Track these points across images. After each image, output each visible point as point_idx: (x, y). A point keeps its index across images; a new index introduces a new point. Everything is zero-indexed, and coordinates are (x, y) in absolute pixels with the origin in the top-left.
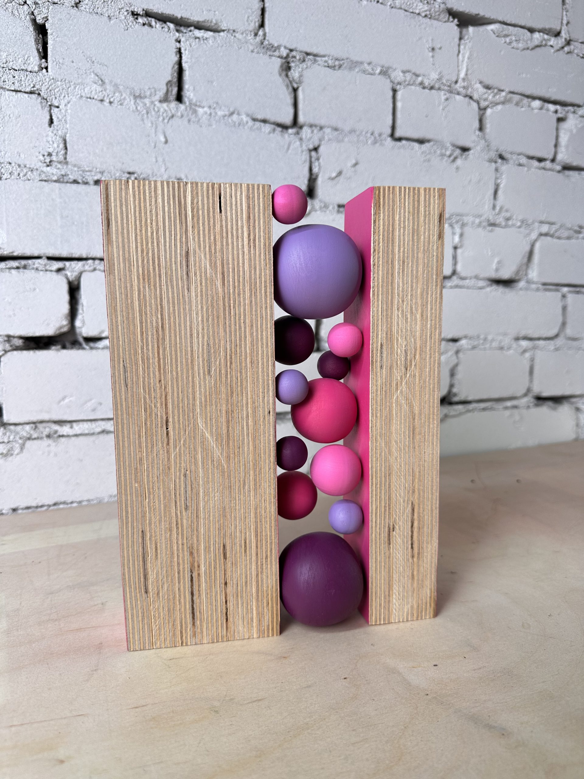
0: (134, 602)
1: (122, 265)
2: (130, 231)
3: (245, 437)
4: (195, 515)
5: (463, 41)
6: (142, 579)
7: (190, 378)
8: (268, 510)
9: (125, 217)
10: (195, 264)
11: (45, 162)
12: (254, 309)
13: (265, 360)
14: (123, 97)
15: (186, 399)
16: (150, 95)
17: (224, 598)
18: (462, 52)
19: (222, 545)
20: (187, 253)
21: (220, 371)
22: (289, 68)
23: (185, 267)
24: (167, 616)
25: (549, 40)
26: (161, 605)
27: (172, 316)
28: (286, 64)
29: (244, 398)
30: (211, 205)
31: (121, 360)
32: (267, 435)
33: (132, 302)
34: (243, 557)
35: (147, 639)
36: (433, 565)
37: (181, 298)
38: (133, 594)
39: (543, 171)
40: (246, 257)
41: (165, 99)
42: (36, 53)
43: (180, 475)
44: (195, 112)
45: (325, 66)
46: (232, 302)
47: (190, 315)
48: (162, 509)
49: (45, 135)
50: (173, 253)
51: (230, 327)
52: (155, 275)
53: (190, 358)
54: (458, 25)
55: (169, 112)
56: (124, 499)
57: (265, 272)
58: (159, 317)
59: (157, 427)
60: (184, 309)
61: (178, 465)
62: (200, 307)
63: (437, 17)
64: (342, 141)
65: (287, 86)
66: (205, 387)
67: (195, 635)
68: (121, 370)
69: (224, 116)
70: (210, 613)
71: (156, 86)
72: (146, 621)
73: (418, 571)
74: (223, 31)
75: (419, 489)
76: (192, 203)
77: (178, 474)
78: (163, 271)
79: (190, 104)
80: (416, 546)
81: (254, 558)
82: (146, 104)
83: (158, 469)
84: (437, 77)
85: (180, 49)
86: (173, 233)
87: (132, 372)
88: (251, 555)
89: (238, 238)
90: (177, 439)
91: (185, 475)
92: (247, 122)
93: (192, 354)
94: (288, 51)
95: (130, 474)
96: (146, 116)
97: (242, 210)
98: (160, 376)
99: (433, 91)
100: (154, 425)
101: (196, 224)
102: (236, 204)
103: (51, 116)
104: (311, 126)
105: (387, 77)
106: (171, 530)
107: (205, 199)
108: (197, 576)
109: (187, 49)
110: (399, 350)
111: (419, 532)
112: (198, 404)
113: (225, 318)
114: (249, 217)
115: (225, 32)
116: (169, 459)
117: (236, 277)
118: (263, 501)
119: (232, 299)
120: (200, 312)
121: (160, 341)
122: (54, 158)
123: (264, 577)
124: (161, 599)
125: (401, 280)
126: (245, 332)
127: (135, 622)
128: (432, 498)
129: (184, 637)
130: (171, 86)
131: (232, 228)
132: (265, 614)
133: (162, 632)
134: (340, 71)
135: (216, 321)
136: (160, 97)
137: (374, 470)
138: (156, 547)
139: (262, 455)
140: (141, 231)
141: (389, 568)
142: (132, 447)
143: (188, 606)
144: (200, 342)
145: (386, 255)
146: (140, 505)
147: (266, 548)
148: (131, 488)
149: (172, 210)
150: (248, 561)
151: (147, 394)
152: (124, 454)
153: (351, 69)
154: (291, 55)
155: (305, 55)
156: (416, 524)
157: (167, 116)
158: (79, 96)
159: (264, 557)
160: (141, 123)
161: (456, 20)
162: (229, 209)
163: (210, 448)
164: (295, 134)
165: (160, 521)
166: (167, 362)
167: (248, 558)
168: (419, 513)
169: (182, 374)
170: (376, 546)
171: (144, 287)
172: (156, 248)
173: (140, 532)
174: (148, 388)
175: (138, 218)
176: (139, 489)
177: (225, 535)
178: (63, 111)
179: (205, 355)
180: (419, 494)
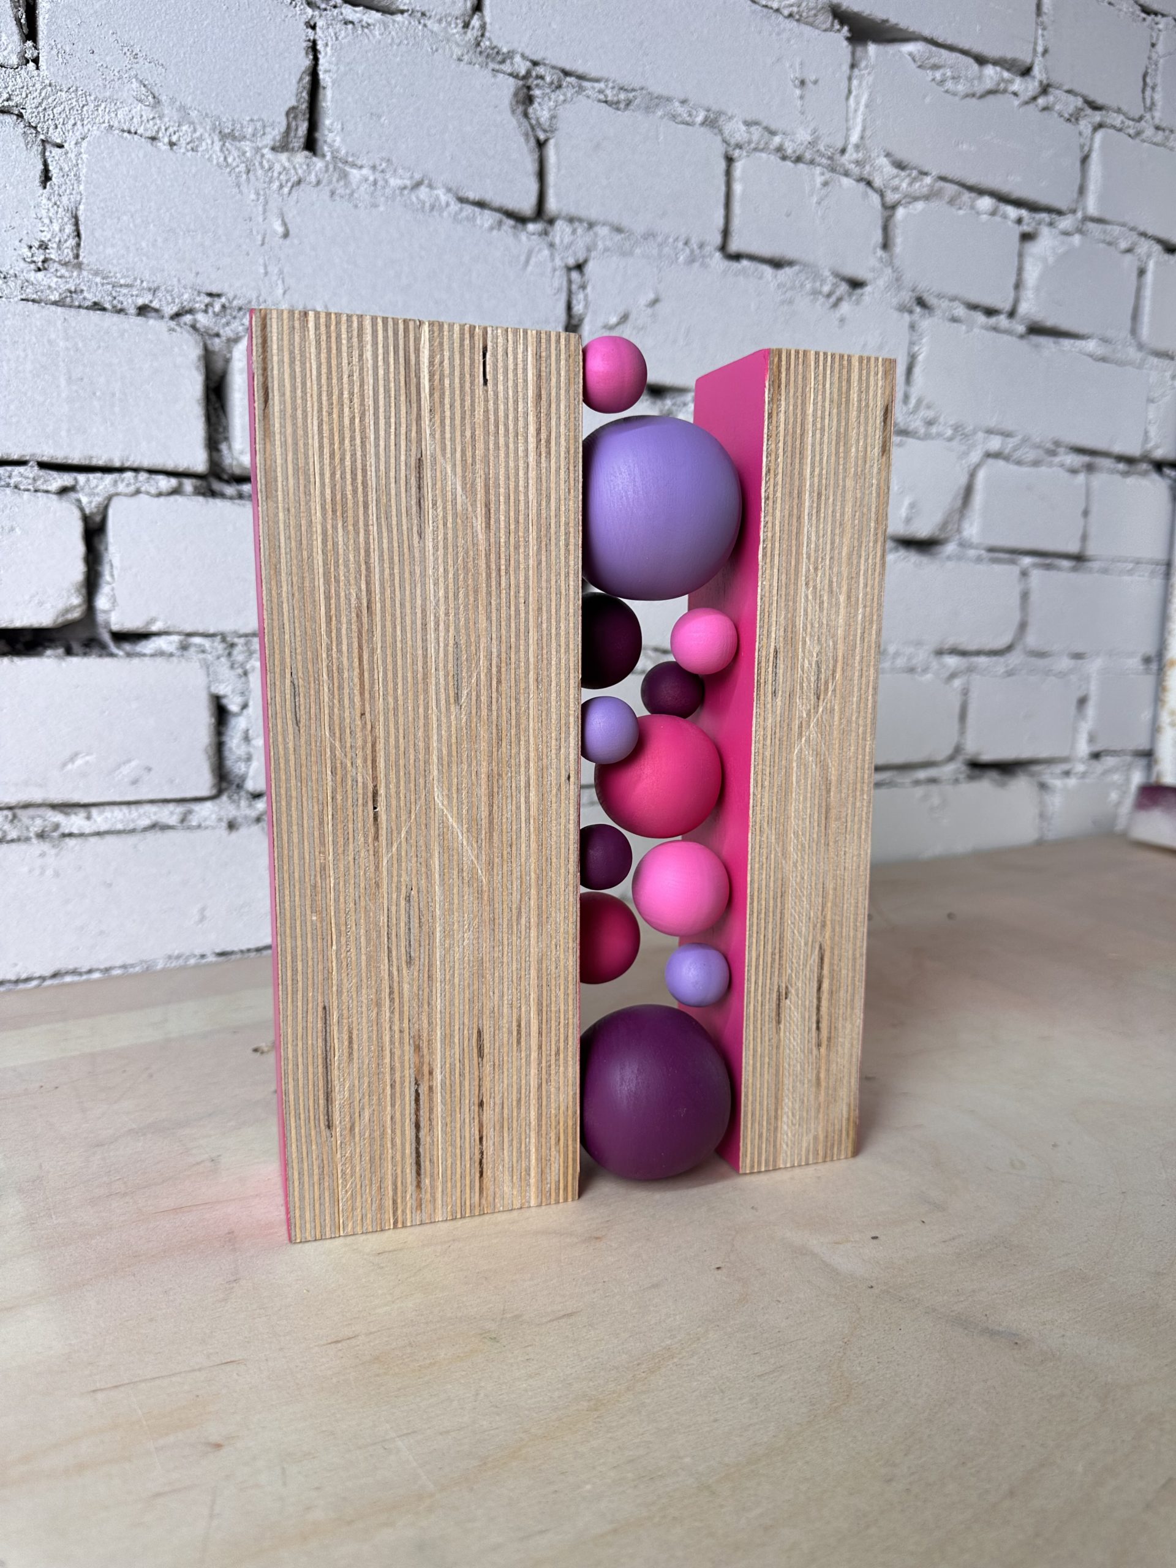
0: (304, 1147)
1: (291, 481)
2: (310, 414)
3: (523, 825)
4: (426, 976)
5: (856, 72)
6: (322, 1102)
7: (421, 710)
8: (562, 963)
9: (299, 385)
10: (434, 485)
11: (34, 262)
12: (544, 578)
13: (563, 676)
14: (197, 134)
15: (412, 751)
16: (254, 135)
17: (477, 1132)
18: (854, 93)
19: (475, 1031)
20: (420, 461)
21: (478, 696)
22: (529, 100)
23: (414, 490)
24: (367, 1172)
25: (1011, 82)
26: (358, 1150)
27: (387, 585)
28: (525, 90)
29: (523, 751)
30: (467, 368)
31: (288, 671)
32: (563, 821)
33: (310, 556)
34: (515, 1053)
35: (327, 1218)
36: (854, 1060)
37: (406, 550)
38: (303, 1131)
39: (994, 334)
40: (532, 474)
41: (282, 146)
42: (13, 27)
43: (398, 897)
44: (344, 176)
45: (600, 101)
46: (503, 562)
47: (424, 585)
48: (364, 964)
49: (32, 204)
50: (393, 461)
51: (498, 610)
52: (356, 503)
53: (420, 669)
54: (848, 39)
55: (292, 171)
56: (289, 945)
57: (567, 505)
58: (363, 587)
59: (355, 804)
60: (412, 573)
61: (395, 879)
62: (441, 570)
63: (811, 19)
64: (631, 253)
65: (526, 135)
66: (449, 727)
67: (419, 1206)
68: (288, 691)
69: (405, 188)
70: (449, 1162)
71: (264, 116)
72: (326, 1184)
73: (828, 1070)
74: (402, 12)
75: (833, 921)
76: (431, 363)
77: (394, 896)
78: (372, 496)
79: (334, 158)
80: (824, 1025)
81: (534, 1055)
82: (244, 153)
83: (357, 885)
84: (809, 139)
85: (314, 43)
86: (393, 420)
87: (307, 696)
88: (529, 1048)
89: (517, 435)
90: (394, 827)
91: (408, 899)
92: (448, 204)
93: (425, 663)
94: (528, 64)
95: (302, 896)
96: (244, 176)
97: (526, 381)
98: (363, 705)
99: (801, 166)
100: (350, 800)
101: (437, 405)
102: (516, 369)
103: (46, 164)
104: (571, 220)
105: (716, 131)
106: (379, 1005)
107: (457, 356)
108: (426, 1092)
109: (330, 44)
110: (806, 661)
111: (830, 1000)
112: (436, 760)
113: (489, 593)
114: (539, 396)
115: (406, 15)
116: (377, 868)
117: (512, 514)
118: (553, 947)
119: (502, 556)
120: (441, 580)
121: (364, 636)
122: (53, 254)
123: (553, 1090)
124: (357, 1138)
125: (814, 529)
126: (527, 620)
127: (306, 1186)
128: (855, 937)
129: (399, 1212)
130: (295, 118)
131: (507, 416)
132: (553, 1159)
133: (358, 1204)
134: (627, 113)
135: (472, 599)
136: (274, 139)
137: (756, 886)
138: (350, 1038)
139: (554, 860)
140: (330, 414)
141: (777, 1066)
142: (306, 843)
143: (409, 1150)
144: (441, 639)
145: (788, 480)
146: (321, 957)
147: (558, 1036)
148: (304, 923)
149: (392, 375)
150: (523, 1060)
151: (337, 739)
152: (291, 858)
153: (648, 109)
154: (534, 74)
155: (562, 75)
156: (826, 985)
157: (287, 181)
158: (106, 125)
159: (553, 1053)
160: (235, 190)
161: (846, 28)
162: (501, 377)
163: (455, 845)
164: (540, 235)
165: (359, 988)
166: (376, 677)
167: (523, 1054)
168: (831, 964)
169: (406, 700)
170: (755, 1027)
171: (334, 527)
172: (359, 449)
173: (320, 1009)
174: (340, 729)
175: (324, 388)
176: (319, 925)
177: (481, 1011)
178: (72, 155)
179: (450, 665)
180: (833, 930)
